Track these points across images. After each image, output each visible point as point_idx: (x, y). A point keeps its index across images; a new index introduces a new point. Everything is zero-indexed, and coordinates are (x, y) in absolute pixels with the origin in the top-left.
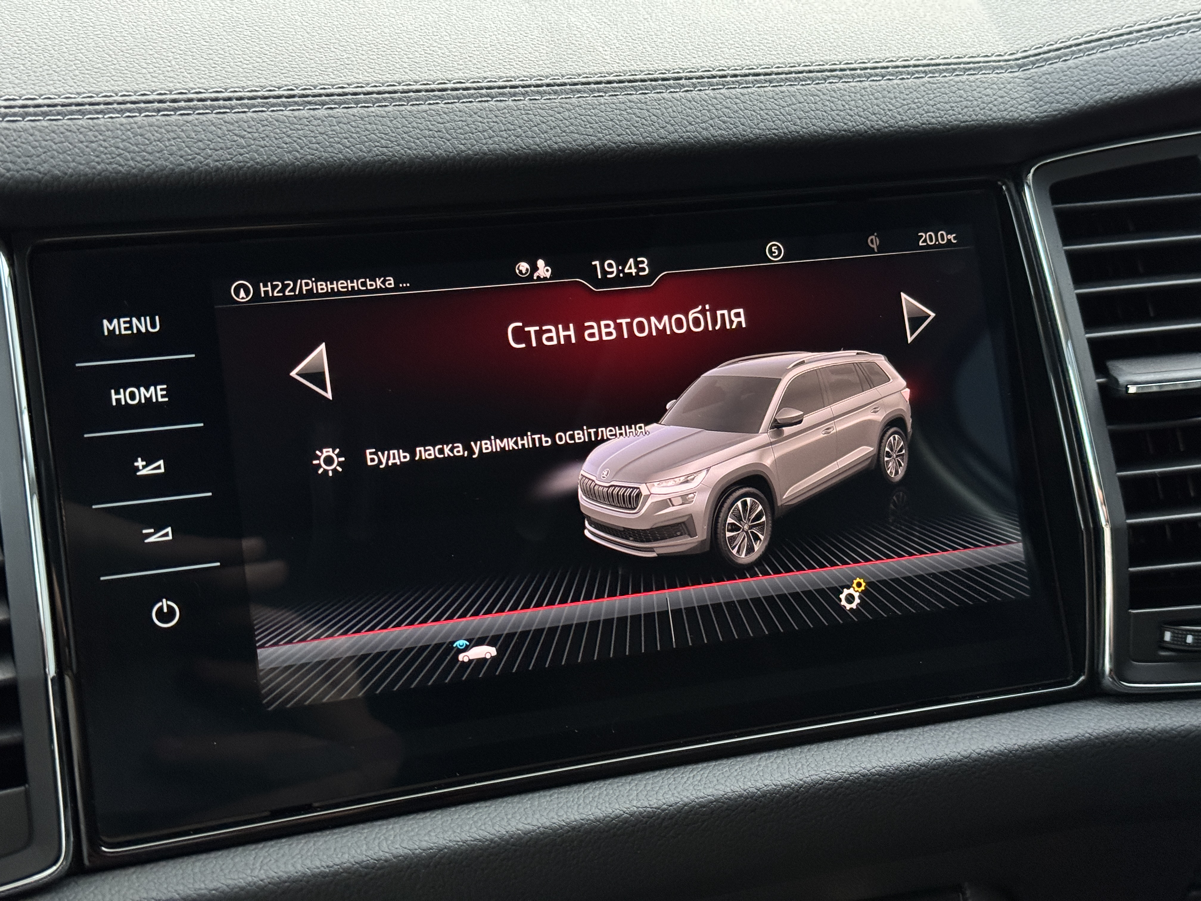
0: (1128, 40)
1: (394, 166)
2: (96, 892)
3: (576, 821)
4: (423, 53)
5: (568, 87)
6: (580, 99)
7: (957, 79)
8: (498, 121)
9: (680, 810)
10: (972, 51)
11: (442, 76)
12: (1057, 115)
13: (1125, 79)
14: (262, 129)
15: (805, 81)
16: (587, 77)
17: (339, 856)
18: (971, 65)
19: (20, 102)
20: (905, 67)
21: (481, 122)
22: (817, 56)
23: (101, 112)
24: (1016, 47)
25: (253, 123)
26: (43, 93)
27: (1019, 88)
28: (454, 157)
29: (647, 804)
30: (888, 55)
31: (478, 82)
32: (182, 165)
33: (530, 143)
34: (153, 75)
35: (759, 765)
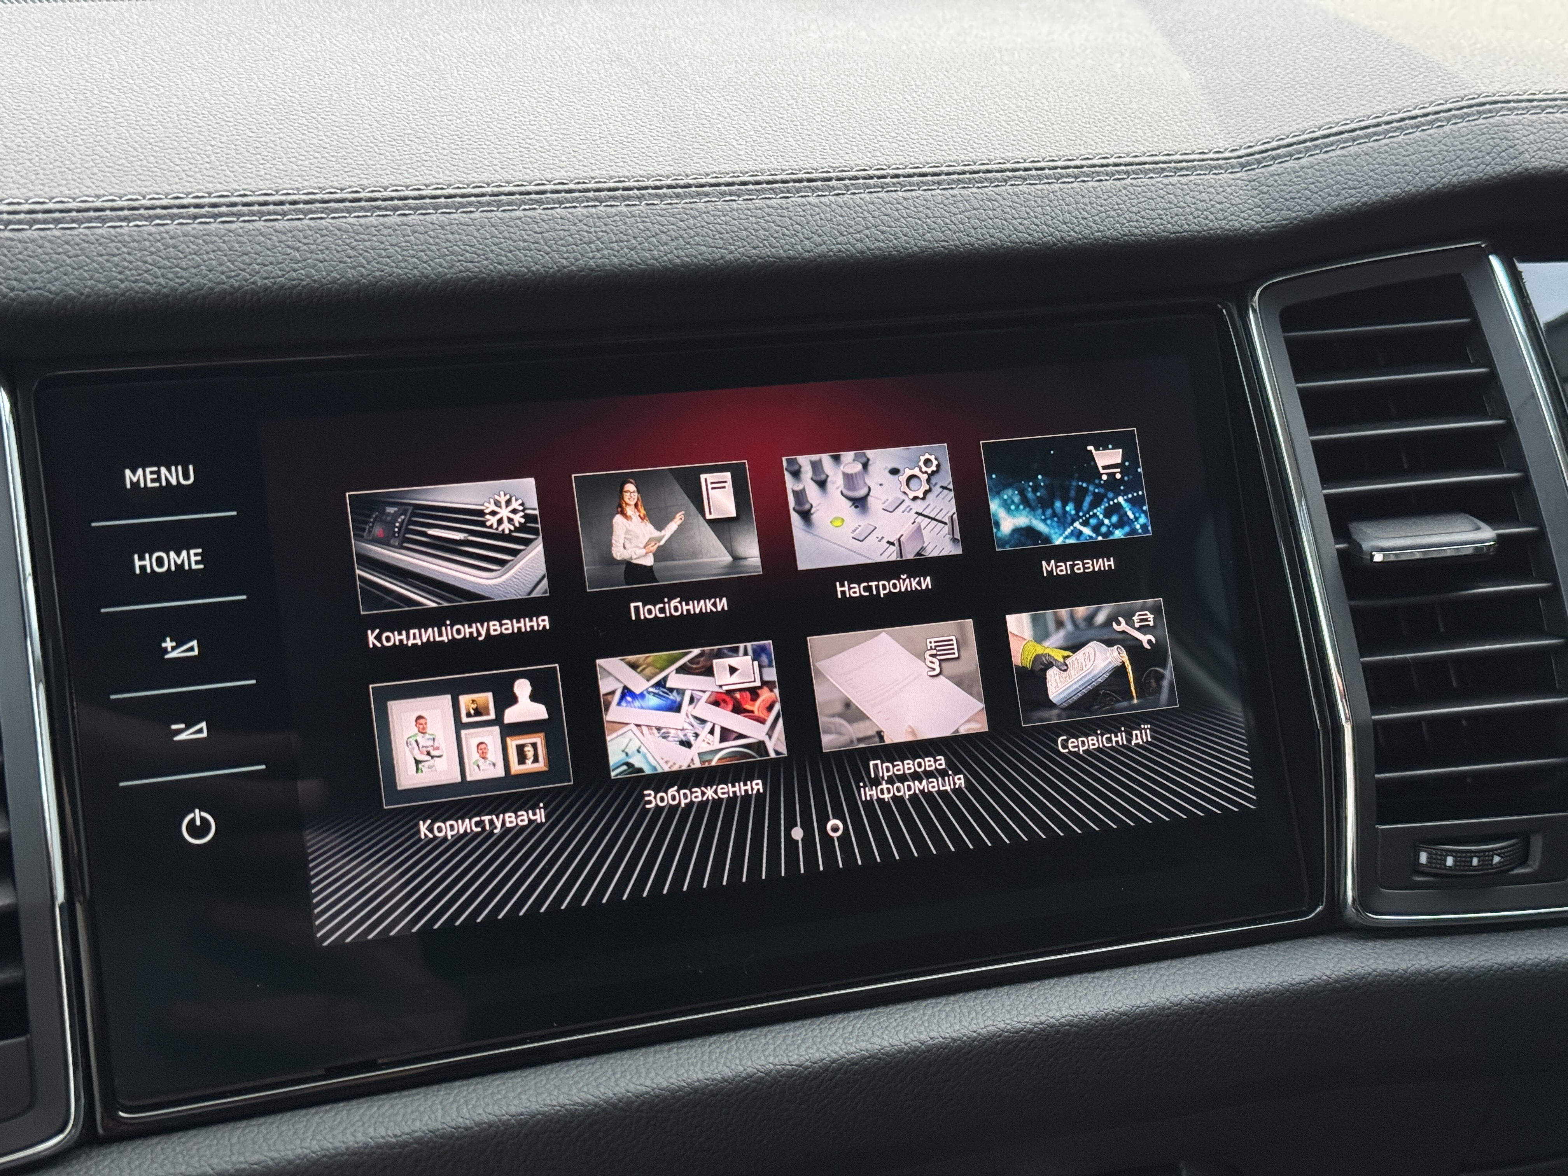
0: (1375, 134)
1: (482, 285)
2: (112, 1165)
3: (699, 1081)
4: (517, 147)
5: (693, 189)
6: (708, 204)
7: (1166, 181)
8: (608, 231)
9: (826, 1069)
10: (1185, 147)
11: (539, 176)
12: (1287, 225)
13: (1370, 181)
14: (321, 240)
15: (983, 182)
16: (717, 177)
17: (409, 1123)
18: (1184, 164)
19: (26, 207)
20: (1102, 166)
21: (587, 232)
22: (996, 151)
23: (125, 219)
24: (1239, 141)
25: (309, 233)
26: (54, 195)
27: (1241, 192)
28: (555, 274)
29: (785, 1060)
30: (1082, 152)
31: (584, 183)
32: (224, 283)
33: (647, 258)
34: (189, 173)
35: (924, 1014)
